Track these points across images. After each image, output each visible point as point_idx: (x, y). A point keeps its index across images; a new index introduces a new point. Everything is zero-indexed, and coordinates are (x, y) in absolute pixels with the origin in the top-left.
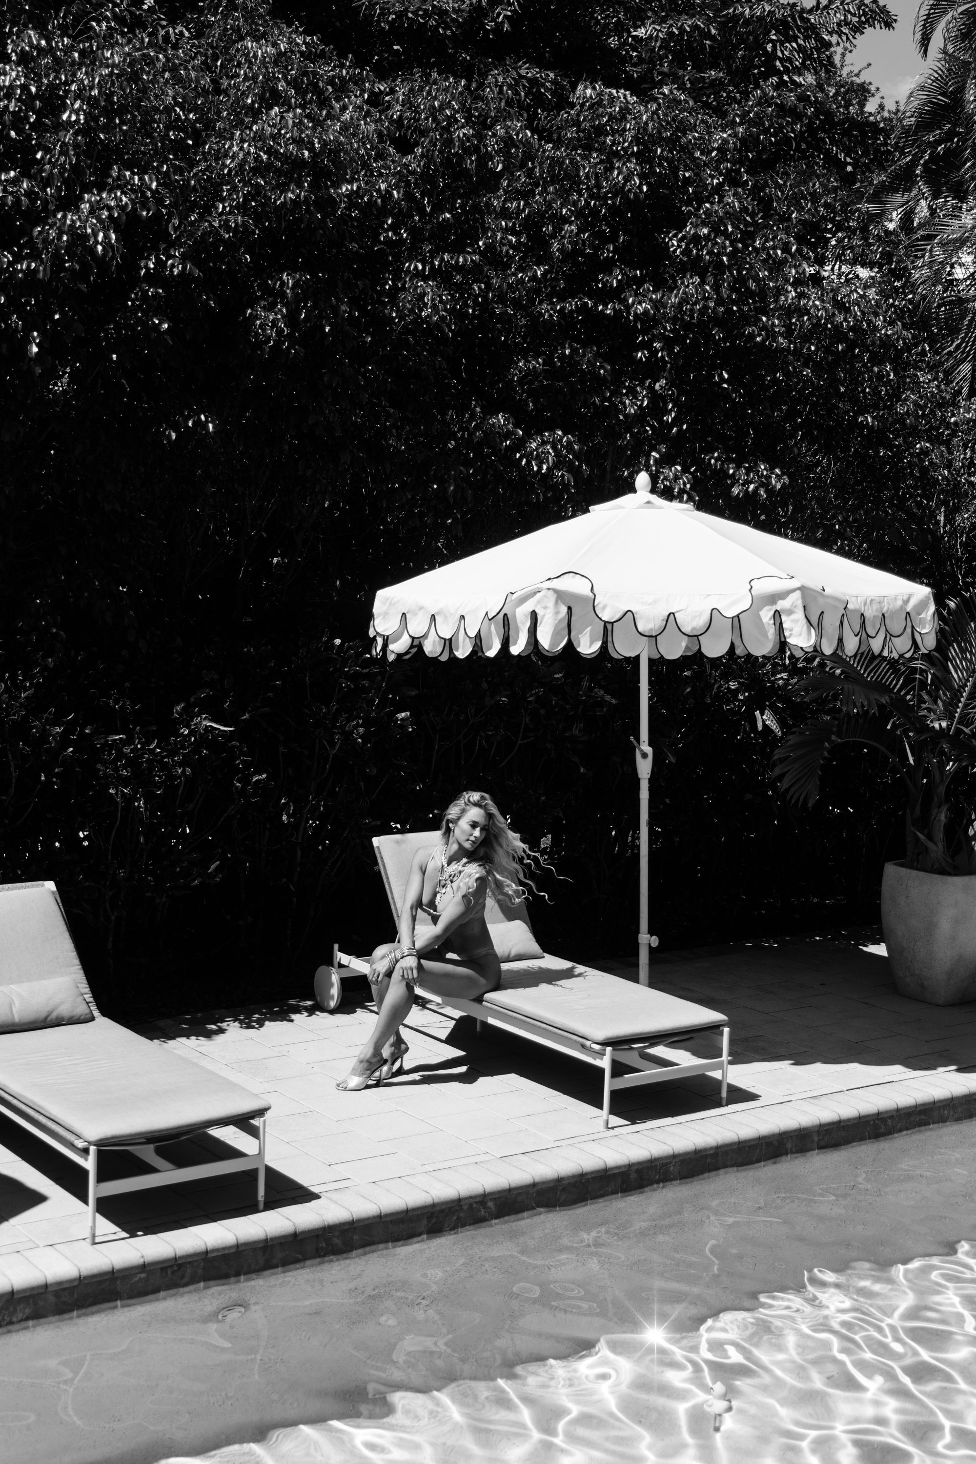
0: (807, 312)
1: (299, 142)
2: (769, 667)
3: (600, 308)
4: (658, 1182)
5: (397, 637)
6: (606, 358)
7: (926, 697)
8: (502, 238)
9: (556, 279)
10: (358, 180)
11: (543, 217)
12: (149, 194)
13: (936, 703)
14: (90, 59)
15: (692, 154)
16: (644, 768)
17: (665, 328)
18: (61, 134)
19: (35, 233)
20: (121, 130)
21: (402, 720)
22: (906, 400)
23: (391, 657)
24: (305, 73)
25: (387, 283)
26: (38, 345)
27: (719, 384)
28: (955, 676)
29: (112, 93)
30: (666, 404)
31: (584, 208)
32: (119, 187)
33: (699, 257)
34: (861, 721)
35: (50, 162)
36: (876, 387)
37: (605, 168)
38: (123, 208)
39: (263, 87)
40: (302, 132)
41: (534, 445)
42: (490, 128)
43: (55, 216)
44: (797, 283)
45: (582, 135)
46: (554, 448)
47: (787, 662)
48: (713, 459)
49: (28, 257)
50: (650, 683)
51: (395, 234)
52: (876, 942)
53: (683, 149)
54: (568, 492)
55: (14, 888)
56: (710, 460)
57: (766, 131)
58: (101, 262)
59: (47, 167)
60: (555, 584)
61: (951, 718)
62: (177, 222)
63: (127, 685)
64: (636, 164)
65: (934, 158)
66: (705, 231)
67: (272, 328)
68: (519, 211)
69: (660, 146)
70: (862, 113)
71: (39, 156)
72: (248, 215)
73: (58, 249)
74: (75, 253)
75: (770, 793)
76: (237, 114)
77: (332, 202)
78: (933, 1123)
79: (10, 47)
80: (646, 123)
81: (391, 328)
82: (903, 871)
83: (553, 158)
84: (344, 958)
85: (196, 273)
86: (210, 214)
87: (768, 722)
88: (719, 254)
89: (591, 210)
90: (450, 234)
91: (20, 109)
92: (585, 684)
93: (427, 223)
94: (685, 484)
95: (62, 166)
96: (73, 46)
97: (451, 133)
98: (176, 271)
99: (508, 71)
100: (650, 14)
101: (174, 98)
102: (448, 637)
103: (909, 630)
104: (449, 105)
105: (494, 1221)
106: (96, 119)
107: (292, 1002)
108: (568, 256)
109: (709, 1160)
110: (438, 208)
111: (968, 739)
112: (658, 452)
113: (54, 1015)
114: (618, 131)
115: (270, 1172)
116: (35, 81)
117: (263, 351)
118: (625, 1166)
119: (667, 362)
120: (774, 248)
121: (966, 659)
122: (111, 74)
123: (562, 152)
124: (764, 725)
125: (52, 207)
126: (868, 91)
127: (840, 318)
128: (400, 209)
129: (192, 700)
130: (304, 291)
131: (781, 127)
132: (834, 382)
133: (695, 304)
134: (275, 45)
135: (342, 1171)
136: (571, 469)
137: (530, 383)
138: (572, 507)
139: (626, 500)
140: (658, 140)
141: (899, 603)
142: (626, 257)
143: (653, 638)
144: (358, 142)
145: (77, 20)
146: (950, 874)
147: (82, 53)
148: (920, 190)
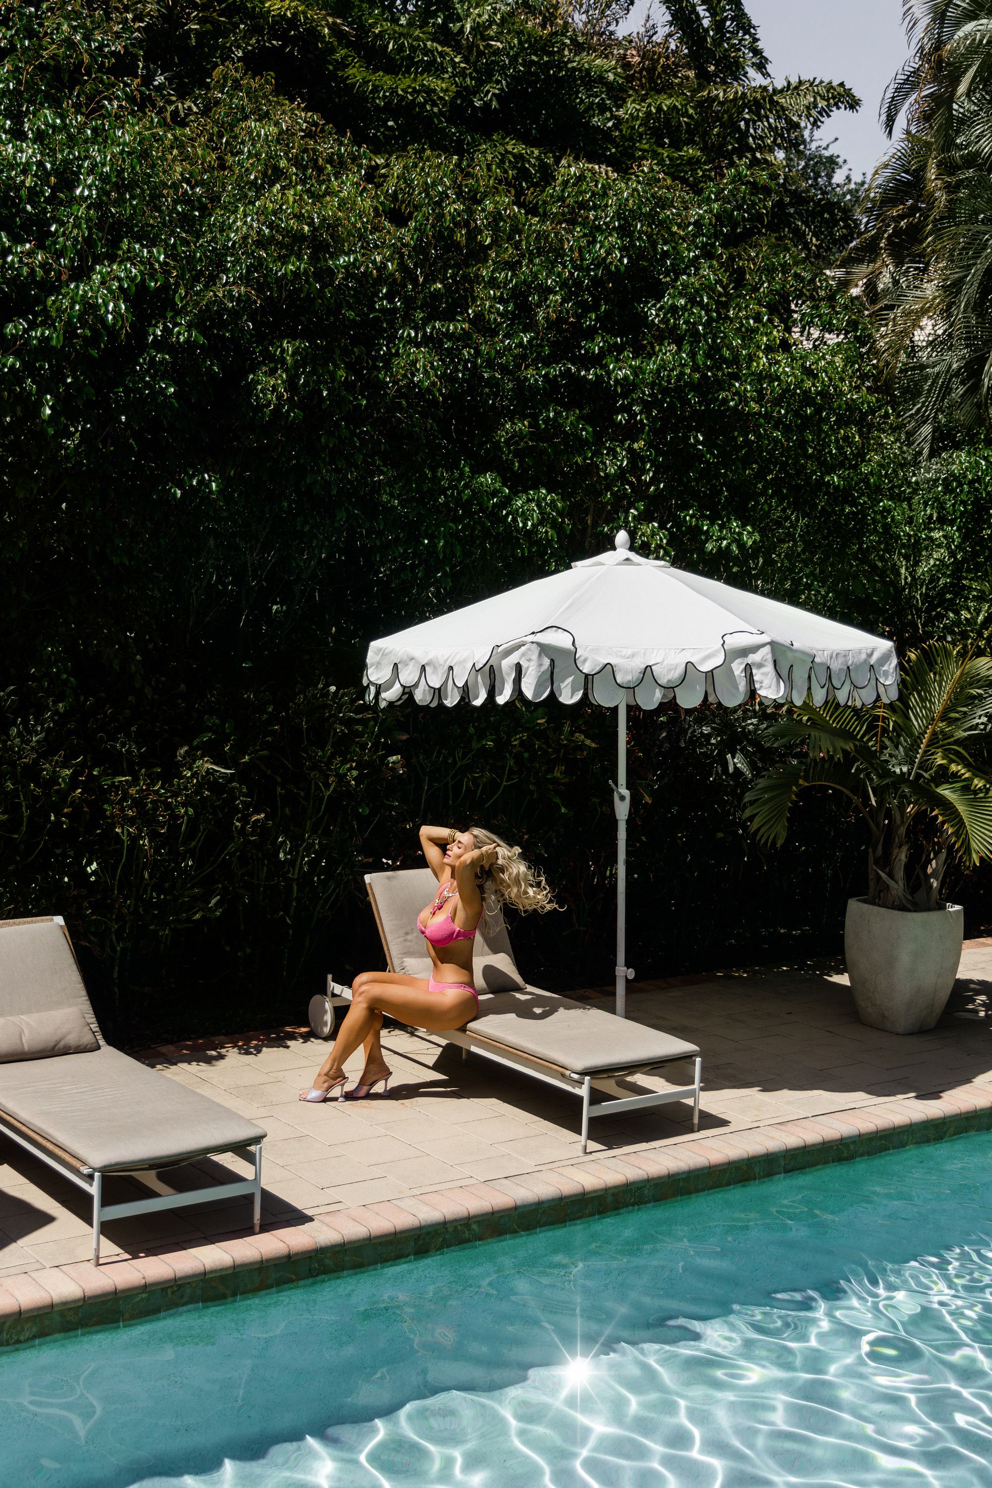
0: (778, 379)
1: (298, 217)
2: (740, 713)
3: (583, 373)
4: (633, 1205)
5: (389, 685)
6: (587, 419)
7: (888, 743)
8: (491, 307)
9: (541, 346)
10: (355, 252)
11: (529, 287)
12: (157, 266)
13: (897, 748)
14: (101, 136)
15: (669, 229)
16: (622, 810)
17: (644, 393)
18: (75, 207)
19: (49, 303)
20: (131, 204)
21: (393, 763)
22: (870, 460)
23: (383, 705)
24: (305, 151)
25: (381, 349)
26: (51, 408)
27: (694, 446)
28: (915, 723)
29: (123, 170)
30: (644, 464)
31: (567, 279)
32: (129, 259)
33: (676, 326)
34: (826, 766)
35: (64, 234)
36: (842, 448)
37: (588, 241)
38: (132, 279)
39: (266, 165)
40: (302, 208)
41: (519, 503)
42: (479, 202)
43: (68, 286)
44: (769, 349)
45: (566, 210)
46: (539, 506)
47: (757, 708)
48: (689, 516)
49: (43, 324)
50: (628, 728)
51: (389, 302)
52: (840, 972)
53: (661, 223)
54: (552, 547)
55: (25, 923)
56: (685, 517)
57: (739, 208)
58: (112, 331)
59: (61, 239)
60: (539, 638)
61: (912, 763)
62: (183, 292)
63: (133, 729)
64: (618, 238)
65: (897, 232)
66: (683, 302)
67: (273, 392)
68: (506, 282)
69: (641, 221)
70: (830, 184)
71: (53, 229)
72: (252, 286)
73: (70, 318)
74: (87, 321)
75: (740, 832)
76: (241, 189)
77: (331, 273)
78: (894, 1148)
79: (27, 125)
80: (627, 200)
81: (385, 393)
82: (865, 907)
83: (539, 232)
84: (337, 988)
85: (201, 340)
86: (215, 284)
87: (739, 765)
88: (695, 324)
89: (574, 280)
90: (441, 303)
91: (36, 184)
92: (566, 728)
93: (419, 293)
94: (661, 540)
95: (75, 239)
96: (86, 123)
97: (442, 209)
98: (182, 339)
99: (496, 146)
100: (631, 92)
101: (182, 174)
102: (437, 686)
103: (873, 682)
104: (442, 183)
105: (477, 1243)
106: (108, 195)
107: (288, 1029)
108: (553, 325)
109: (681, 1184)
110: (430, 278)
111: (927, 784)
112: (636, 509)
113: (62, 1044)
114: (600, 206)
115: (266, 1195)
116: (49, 156)
117: (264, 414)
118: (602, 1190)
119: (645, 425)
120: (747, 318)
121: (925, 708)
122: (122, 152)
123: (548, 226)
124: (736, 768)
125: (64, 277)
126: (837, 164)
127: (808, 384)
128: (395, 280)
129: (195, 743)
130: (303, 359)
131: (754, 204)
132: (802, 444)
133: (672, 370)
134: (277, 124)
135: (333, 1194)
136: (554, 525)
137: (517, 443)
138: (556, 561)
139: (606, 557)
140: (636, 215)
141: (863, 656)
142: (607, 325)
143: (631, 689)
144: (355, 217)
145: (90, 99)
146: (909, 911)
147: (95, 130)
148: (884, 261)
